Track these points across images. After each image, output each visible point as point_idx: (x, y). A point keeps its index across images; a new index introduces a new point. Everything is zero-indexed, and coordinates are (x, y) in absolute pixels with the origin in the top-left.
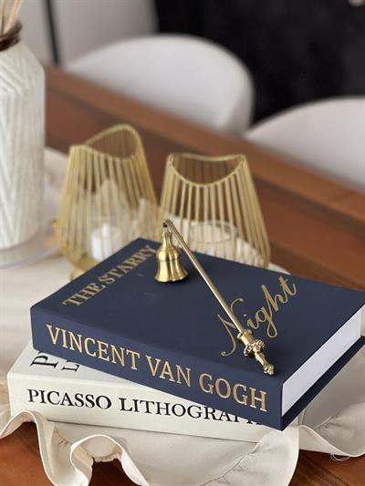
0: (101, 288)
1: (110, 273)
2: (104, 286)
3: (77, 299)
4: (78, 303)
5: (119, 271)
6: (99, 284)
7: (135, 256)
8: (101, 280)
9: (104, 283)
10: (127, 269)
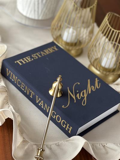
0: (31, 59)
1: (37, 54)
2: (32, 59)
3: (21, 62)
4: (21, 64)
5: (41, 55)
6: (31, 58)
7: (49, 49)
8: (32, 56)
9: (33, 58)
10: (44, 54)
